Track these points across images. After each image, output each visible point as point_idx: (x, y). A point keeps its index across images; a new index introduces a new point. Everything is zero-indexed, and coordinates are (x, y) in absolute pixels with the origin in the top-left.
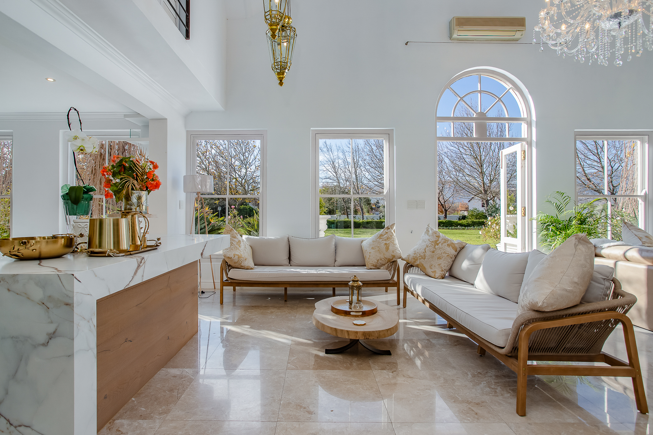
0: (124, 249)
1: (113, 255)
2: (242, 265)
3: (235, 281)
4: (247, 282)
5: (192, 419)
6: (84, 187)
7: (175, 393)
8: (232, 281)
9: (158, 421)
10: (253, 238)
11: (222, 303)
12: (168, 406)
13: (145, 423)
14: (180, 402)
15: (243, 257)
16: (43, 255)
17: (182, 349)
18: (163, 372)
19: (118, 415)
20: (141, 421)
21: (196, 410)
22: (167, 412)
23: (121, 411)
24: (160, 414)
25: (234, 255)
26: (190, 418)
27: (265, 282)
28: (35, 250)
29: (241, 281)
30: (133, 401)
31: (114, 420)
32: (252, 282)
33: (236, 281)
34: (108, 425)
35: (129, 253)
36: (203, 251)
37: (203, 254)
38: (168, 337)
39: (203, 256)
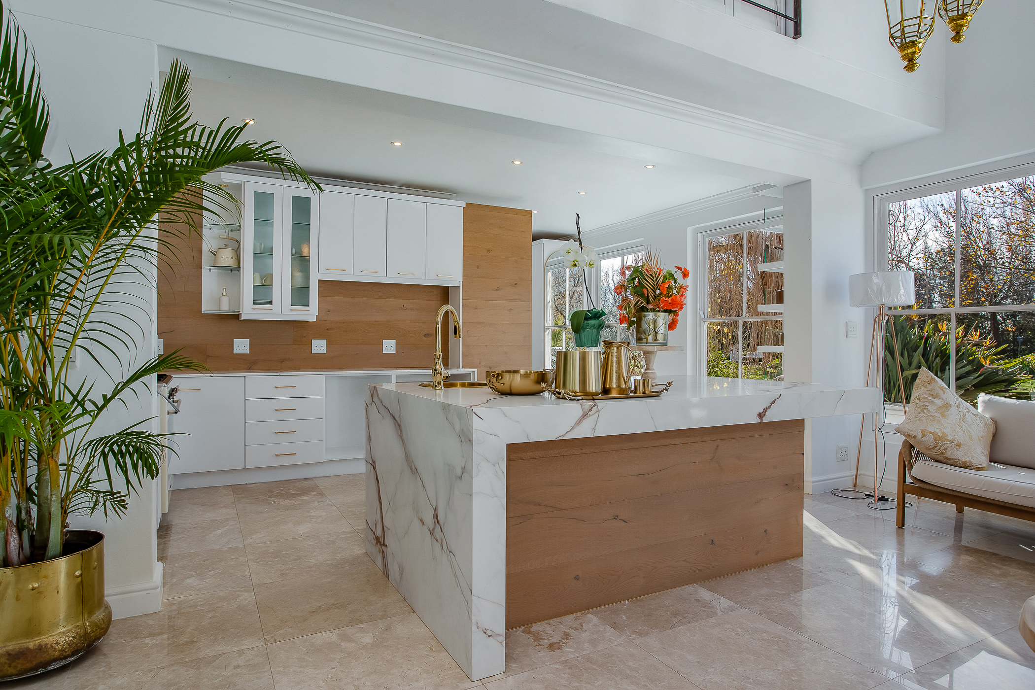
0: (591, 391)
1: (569, 398)
2: (948, 454)
3: (927, 487)
4: (957, 494)
5: (659, 658)
6: (588, 311)
7: (675, 620)
8: (921, 485)
9: (624, 637)
10: (1004, 403)
11: (901, 524)
12: (652, 628)
13: (609, 632)
14: (670, 632)
15: (950, 438)
16: (514, 391)
17: (749, 572)
18: (690, 588)
19: (597, 609)
20: (608, 628)
21: (677, 651)
22: (641, 634)
23: (603, 608)
24: (635, 632)
25: (923, 434)
26: (659, 656)
27: (1003, 504)
28: (504, 384)
29: (941, 490)
30: (625, 605)
31: (589, 613)
32: (969, 497)
33: (931, 488)
34: (579, 614)
35: (590, 397)
36: (766, 411)
37: (764, 415)
38: (712, 541)
39: (765, 420)
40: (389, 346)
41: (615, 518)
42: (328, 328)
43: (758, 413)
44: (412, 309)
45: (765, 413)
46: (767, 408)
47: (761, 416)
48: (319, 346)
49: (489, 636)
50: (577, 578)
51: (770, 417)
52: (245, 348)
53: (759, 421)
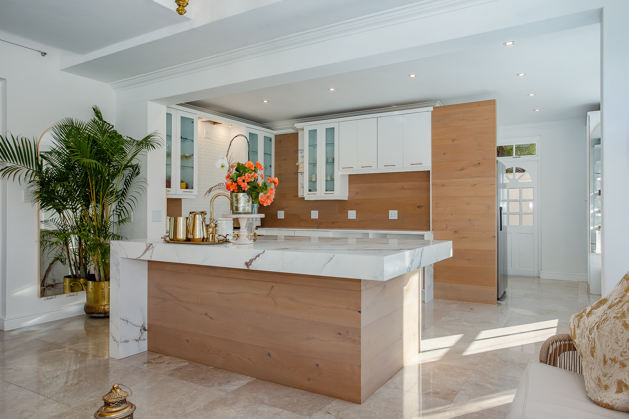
19: (196, 363)
31: (190, 363)
34: (187, 361)
36: (252, 262)
37: (250, 264)
38: (269, 353)
39: (251, 268)
40: (393, 215)
41: (206, 314)
42: (357, 203)
43: (245, 262)
44: (408, 189)
45: (251, 263)
46: (252, 260)
47: (247, 264)
48: (352, 215)
49: (115, 340)
50: (187, 341)
51: (256, 266)
52: (316, 216)
53: (246, 268)
